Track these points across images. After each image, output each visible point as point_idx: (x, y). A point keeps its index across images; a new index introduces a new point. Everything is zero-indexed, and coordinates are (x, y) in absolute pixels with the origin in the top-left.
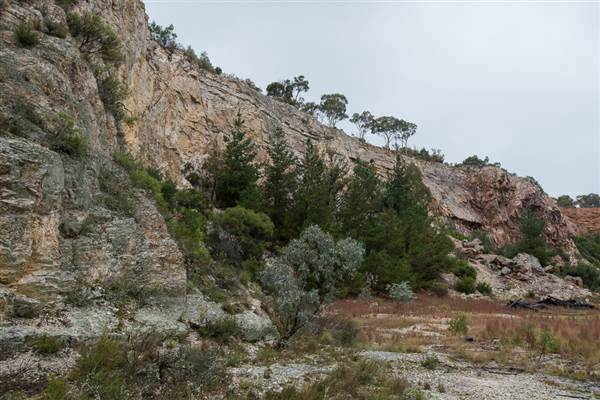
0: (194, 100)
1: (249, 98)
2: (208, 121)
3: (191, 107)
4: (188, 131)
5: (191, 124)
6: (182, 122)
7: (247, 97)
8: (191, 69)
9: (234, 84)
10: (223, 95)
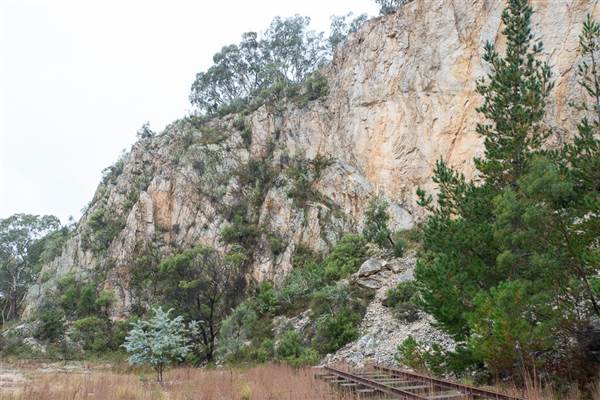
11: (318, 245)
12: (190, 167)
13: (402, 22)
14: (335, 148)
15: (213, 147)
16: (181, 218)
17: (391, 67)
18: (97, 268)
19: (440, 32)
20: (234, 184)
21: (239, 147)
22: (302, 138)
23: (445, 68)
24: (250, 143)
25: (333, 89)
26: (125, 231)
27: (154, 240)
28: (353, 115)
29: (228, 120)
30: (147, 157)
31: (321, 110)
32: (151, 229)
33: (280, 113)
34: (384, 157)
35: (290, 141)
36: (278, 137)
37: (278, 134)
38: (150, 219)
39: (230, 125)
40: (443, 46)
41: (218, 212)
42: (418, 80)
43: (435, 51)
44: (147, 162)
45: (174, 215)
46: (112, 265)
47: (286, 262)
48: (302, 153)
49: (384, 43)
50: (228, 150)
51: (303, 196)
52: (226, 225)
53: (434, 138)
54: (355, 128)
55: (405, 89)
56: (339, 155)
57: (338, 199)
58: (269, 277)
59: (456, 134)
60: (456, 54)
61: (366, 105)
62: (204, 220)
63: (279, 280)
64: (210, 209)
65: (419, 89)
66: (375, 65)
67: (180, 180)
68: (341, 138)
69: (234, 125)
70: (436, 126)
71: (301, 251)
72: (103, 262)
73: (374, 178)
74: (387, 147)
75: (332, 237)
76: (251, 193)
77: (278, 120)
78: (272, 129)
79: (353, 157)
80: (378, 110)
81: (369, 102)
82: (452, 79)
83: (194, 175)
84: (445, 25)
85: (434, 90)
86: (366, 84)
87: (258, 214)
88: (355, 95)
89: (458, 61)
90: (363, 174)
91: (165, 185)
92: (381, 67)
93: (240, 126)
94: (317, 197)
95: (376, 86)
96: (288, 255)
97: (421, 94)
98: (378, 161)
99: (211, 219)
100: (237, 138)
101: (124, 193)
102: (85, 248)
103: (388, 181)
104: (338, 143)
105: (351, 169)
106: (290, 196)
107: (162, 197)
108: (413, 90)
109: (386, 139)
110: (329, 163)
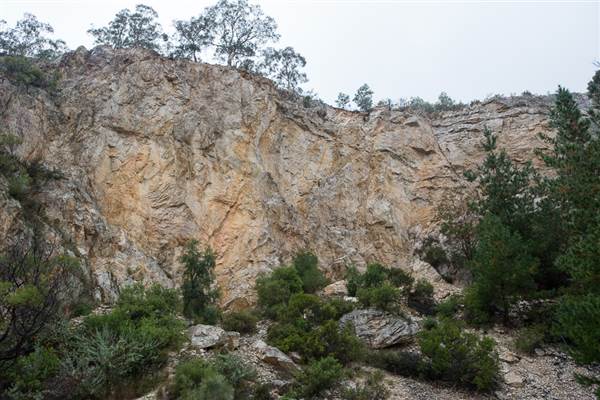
0: (422, 152)
1: (525, 109)
2: (454, 168)
3: (420, 163)
4: (424, 194)
5: (428, 184)
6: (412, 187)
7: (519, 109)
8: (406, 117)
9: (491, 105)
10: (473, 126)
14: (62, 160)
17: (162, 108)
19: (228, 105)
23: (225, 139)
25: (68, 89)
28: (97, 133)
31: (50, 105)
34: (138, 199)
40: (228, 118)
42: (197, 136)
43: (220, 119)
49: (160, 81)
53: (206, 201)
54: (97, 150)
55: (179, 137)
56: (72, 172)
59: (231, 207)
60: (238, 132)
61: (120, 131)
65: (195, 147)
66: (143, 95)
70: (208, 191)
73: (118, 219)
74: (143, 190)
79: (90, 183)
80: (135, 143)
81: (127, 129)
82: (232, 153)
84: (233, 102)
85: (211, 153)
86: (127, 108)
89: (238, 139)
90: (100, 210)
92: (150, 101)
95: (138, 117)
97: (198, 153)
98: (128, 202)
103: (139, 231)
104: (68, 156)
108: (188, 143)
109: (143, 180)
110: (55, 177)
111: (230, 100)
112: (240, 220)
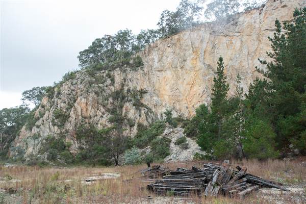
11: (145, 123)
12: (94, 93)
13: (172, 42)
14: (148, 86)
15: (101, 85)
16: (91, 113)
17: (168, 58)
18: (61, 133)
19: (187, 48)
20: (111, 100)
21: (110, 85)
22: (135, 82)
23: (188, 61)
24: (114, 83)
25: (145, 63)
26: (70, 119)
27: (82, 122)
28: (154, 74)
29: (103, 73)
30: (72, 88)
31: (142, 72)
32: (80, 117)
33: (125, 71)
34: (166, 91)
35: (130, 84)
36: (125, 82)
37: (125, 79)
38: (80, 114)
39: (105, 75)
40: (187, 53)
41: (107, 111)
42: (178, 65)
43: (184, 55)
44: (73, 90)
45: (89, 112)
46: (67, 131)
47: (135, 130)
48: (135, 88)
49: (166, 49)
50: (107, 86)
51: (138, 105)
52: (109, 116)
53: (184, 86)
54: (154, 79)
55: (174, 67)
56: (150, 89)
57: (150, 106)
58: (129, 135)
59: (192, 85)
60: (192, 57)
61: (159, 71)
62: (101, 114)
63: (132, 136)
64: (103, 110)
65: (179, 67)
66: (162, 56)
67: (90, 98)
68: (150, 82)
69: (106, 76)
70: (185, 81)
71: (140, 125)
72: (63, 131)
73: (162, 98)
74: (167, 88)
75: (150, 120)
76: (117, 103)
77: (124, 74)
78: (122, 78)
79: (154, 90)
80: (164, 73)
82: (190, 65)
83: (96, 96)
85: (184, 68)
86: (159, 63)
87: (122, 112)
88: (155, 67)
89: (192, 59)
90: (158, 97)
91: (84, 100)
92: (164, 58)
93: (109, 76)
94: (142, 105)
95: (162, 65)
96: (135, 127)
97: (180, 70)
98: (164, 92)
99: (103, 114)
100: (109, 81)
101: (65, 102)
102: (54, 125)
103: (168, 100)
104: (148, 85)
105: (154, 95)
106: (134, 105)
107: (83, 105)
108: (177, 68)
109: (167, 84)
110: (146, 92)
111: (187, 46)
112: (195, 88)
